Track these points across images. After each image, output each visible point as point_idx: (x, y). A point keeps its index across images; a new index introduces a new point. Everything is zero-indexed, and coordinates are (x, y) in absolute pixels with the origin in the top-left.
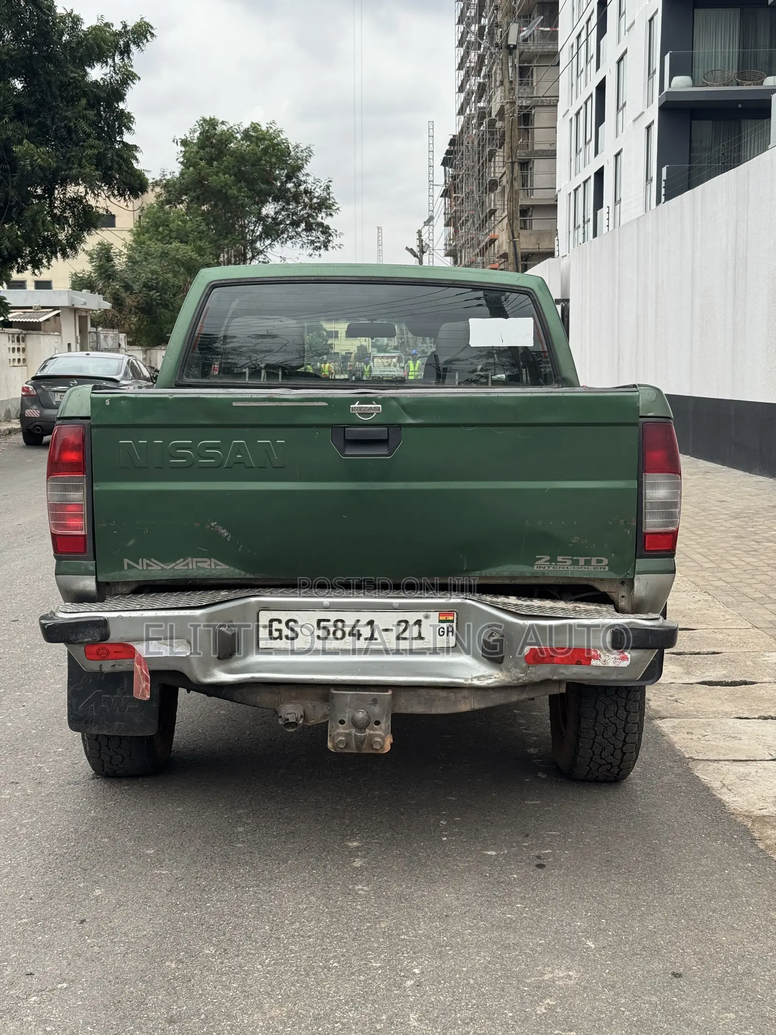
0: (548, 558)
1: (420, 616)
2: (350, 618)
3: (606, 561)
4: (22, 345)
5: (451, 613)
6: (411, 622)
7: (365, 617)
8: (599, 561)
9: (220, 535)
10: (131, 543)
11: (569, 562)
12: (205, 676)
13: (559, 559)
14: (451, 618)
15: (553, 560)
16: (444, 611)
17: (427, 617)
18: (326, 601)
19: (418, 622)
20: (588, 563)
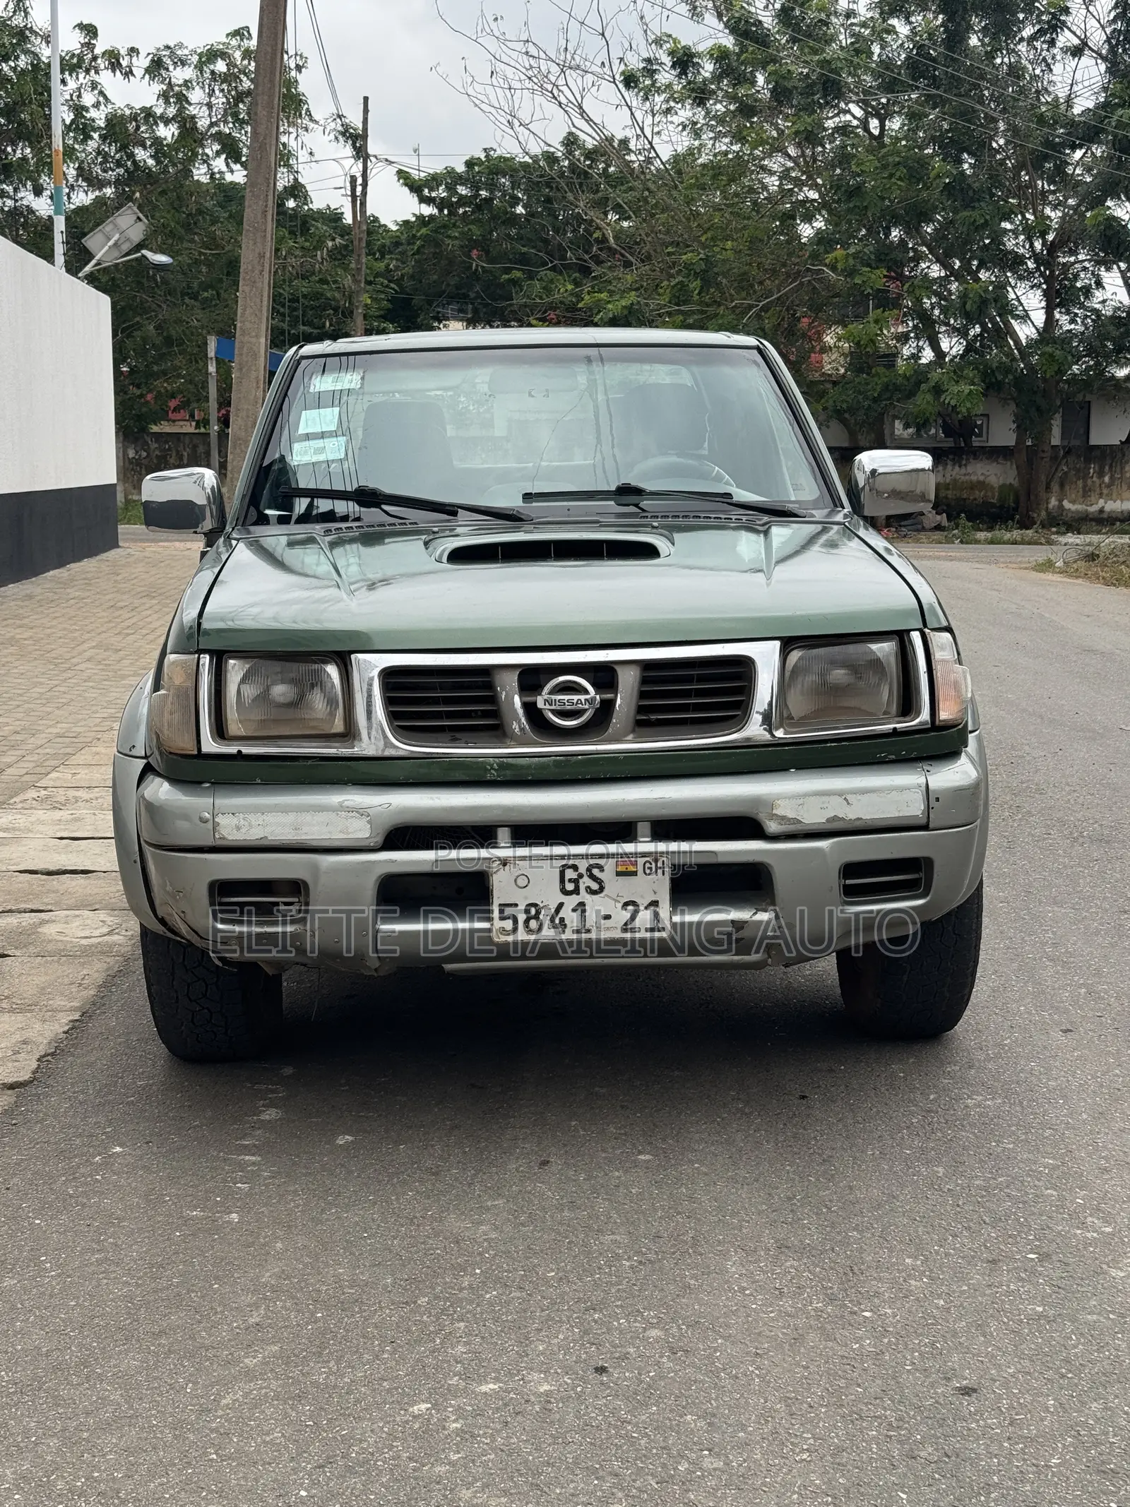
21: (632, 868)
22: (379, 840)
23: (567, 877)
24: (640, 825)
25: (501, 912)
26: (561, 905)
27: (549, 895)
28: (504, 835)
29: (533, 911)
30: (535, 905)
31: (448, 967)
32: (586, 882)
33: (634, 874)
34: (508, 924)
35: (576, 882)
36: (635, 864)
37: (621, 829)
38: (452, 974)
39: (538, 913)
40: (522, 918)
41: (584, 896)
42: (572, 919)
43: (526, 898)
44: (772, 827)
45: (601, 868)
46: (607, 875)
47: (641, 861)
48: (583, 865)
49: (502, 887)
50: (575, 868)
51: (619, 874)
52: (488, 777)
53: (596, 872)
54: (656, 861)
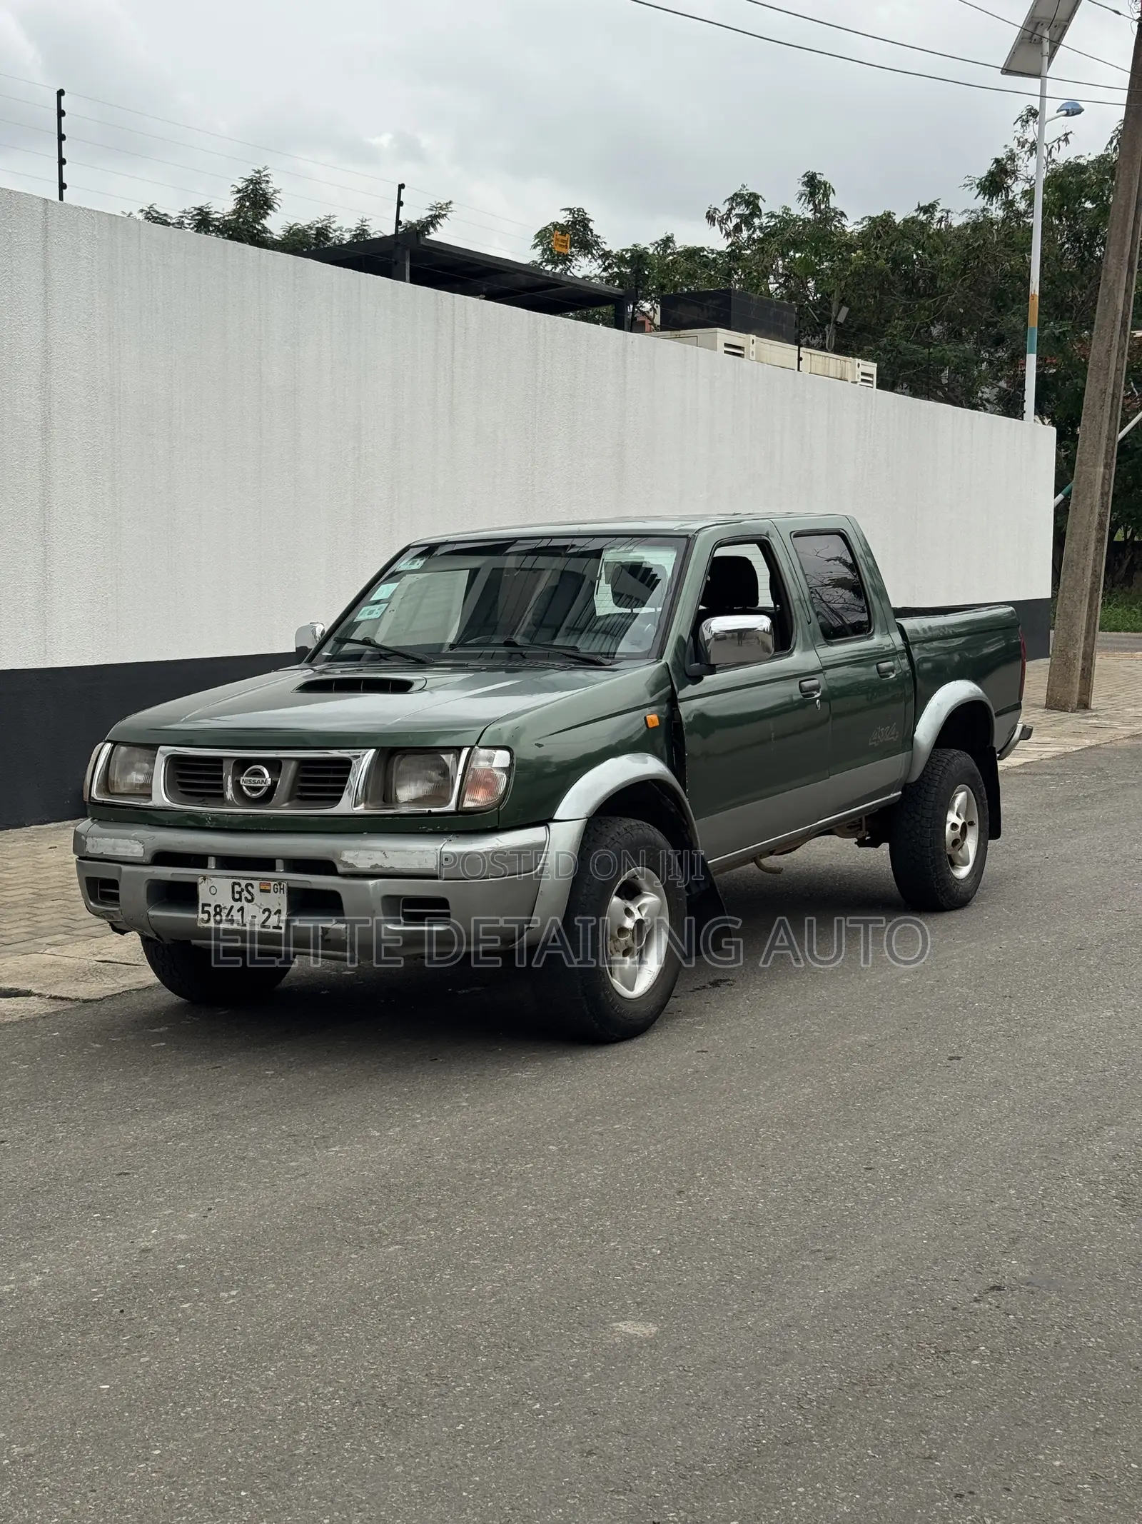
21: (268, 888)
22: (148, 859)
23: (236, 890)
24: (277, 861)
25: (203, 908)
26: (232, 907)
27: (227, 901)
28: (212, 862)
29: (218, 910)
30: (219, 906)
31: (194, 942)
32: (245, 894)
33: (269, 891)
34: (205, 916)
35: (240, 893)
36: (269, 885)
37: (265, 863)
38: (196, 947)
39: (221, 911)
40: (212, 913)
41: (244, 903)
42: (237, 917)
43: (215, 901)
44: (341, 869)
45: (251, 885)
46: (255, 891)
47: (272, 883)
48: (244, 883)
49: (204, 894)
50: (240, 885)
51: (262, 891)
52: (207, 825)
53: (250, 888)
54: (280, 884)
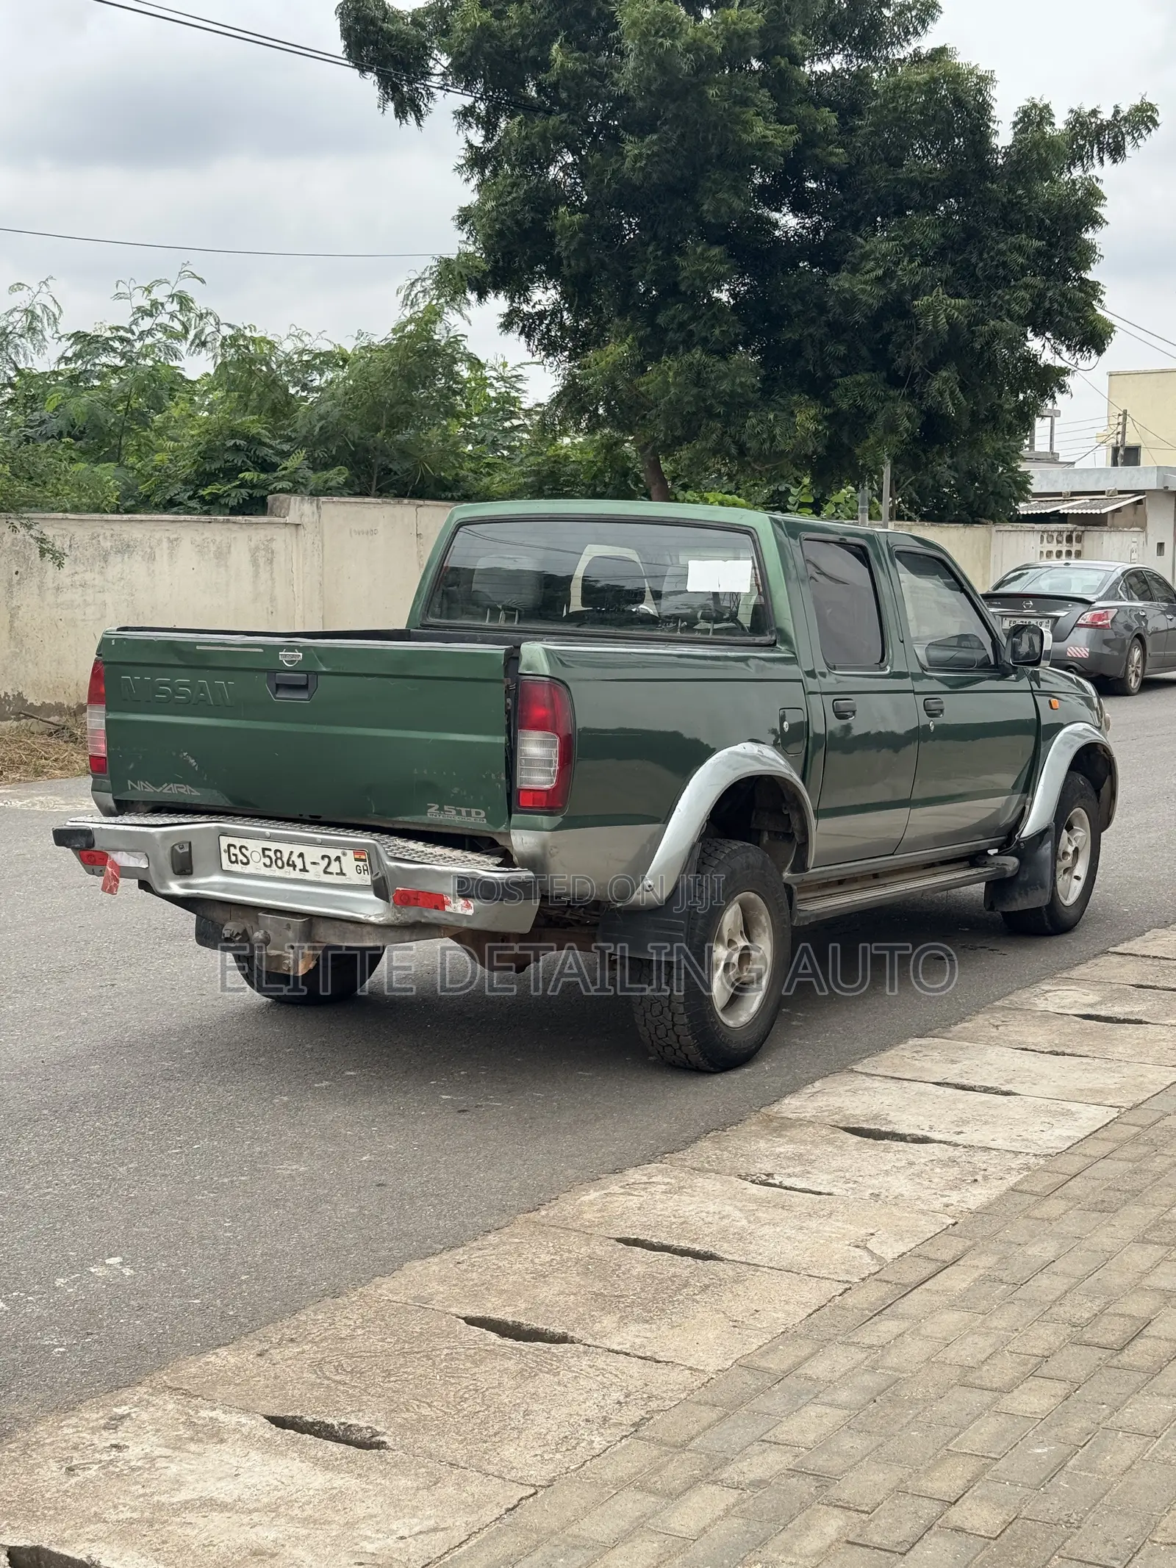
0: (437, 806)
1: (338, 852)
2: (286, 848)
3: (483, 814)
4: (1075, 547)
5: (362, 852)
6: (333, 858)
7: (298, 849)
8: (478, 813)
9: (191, 764)
10: (131, 766)
11: (454, 812)
12: (162, 888)
13: (446, 808)
14: (363, 857)
15: (441, 809)
16: (358, 850)
17: (344, 854)
18: (268, 831)
19: (338, 859)
20: (469, 814)
